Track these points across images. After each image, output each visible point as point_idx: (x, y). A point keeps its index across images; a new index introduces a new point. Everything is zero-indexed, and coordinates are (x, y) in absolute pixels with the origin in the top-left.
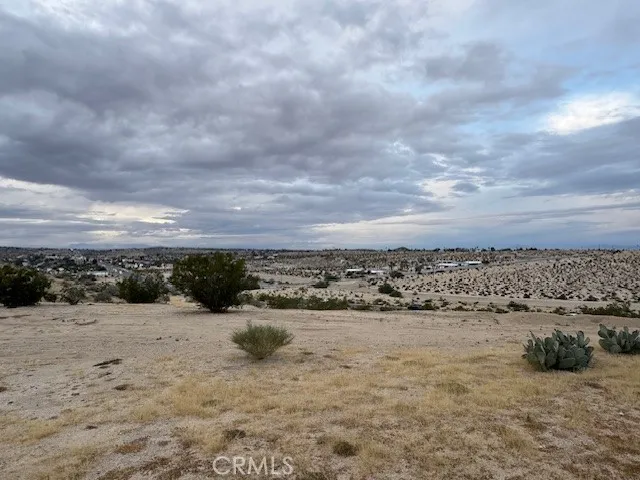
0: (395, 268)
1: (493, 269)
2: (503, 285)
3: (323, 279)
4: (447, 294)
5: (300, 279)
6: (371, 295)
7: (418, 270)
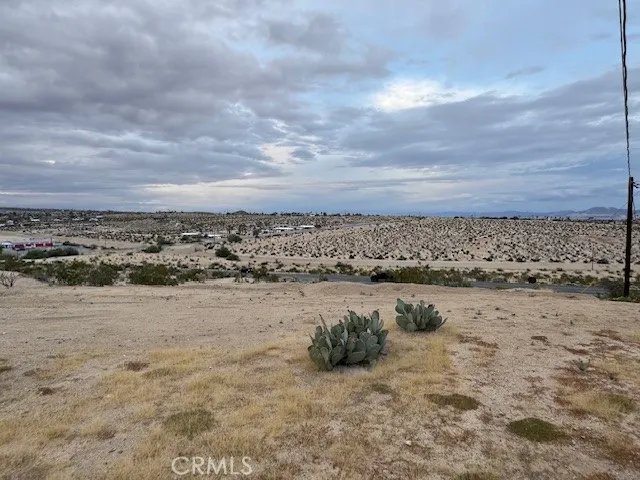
0: (233, 232)
1: (325, 233)
2: (332, 247)
3: (155, 244)
4: (281, 257)
5: (127, 244)
6: (206, 260)
7: (256, 233)
